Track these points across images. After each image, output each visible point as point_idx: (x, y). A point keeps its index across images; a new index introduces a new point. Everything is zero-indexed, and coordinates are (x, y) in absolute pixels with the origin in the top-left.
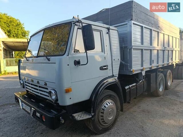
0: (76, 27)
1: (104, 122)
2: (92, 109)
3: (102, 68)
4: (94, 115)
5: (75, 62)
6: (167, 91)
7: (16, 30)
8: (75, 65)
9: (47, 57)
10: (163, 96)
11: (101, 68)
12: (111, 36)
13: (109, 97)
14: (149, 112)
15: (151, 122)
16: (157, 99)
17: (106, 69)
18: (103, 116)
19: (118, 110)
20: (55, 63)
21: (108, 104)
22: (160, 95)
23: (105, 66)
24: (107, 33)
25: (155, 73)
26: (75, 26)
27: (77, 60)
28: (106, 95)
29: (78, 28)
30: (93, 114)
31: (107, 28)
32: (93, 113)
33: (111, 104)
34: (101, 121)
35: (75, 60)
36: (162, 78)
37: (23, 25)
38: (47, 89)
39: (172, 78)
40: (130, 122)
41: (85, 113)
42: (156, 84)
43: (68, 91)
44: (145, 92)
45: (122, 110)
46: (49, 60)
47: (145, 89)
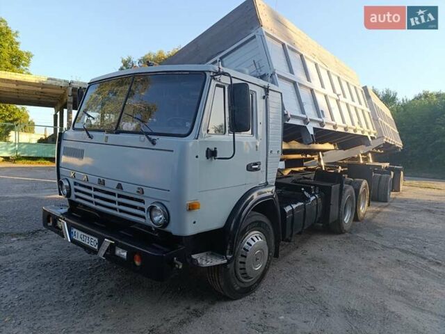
0: (214, 83)
1: (245, 276)
2: (229, 247)
3: (251, 167)
4: (231, 258)
5: (207, 152)
6: (358, 223)
8: (208, 158)
9: (150, 136)
10: (350, 233)
11: (249, 168)
12: (270, 104)
13: (258, 226)
14: (324, 262)
15: (330, 281)
16: (338, 237)
17: (256, 169)
18: (244, 263)
19: (271, 254)
20: (172, 151)
21: (255, 239)
22: (346, 231)
23: (256, 164)
24: (263, 97)
25: (339, 184)
26: (213, 80)
27: (212, 148)
28: (254, 220)
29: (217, 85)
30: (229, 257)
31: (264, 87)
32: (230, 255)
33: (260, 240)
34: (239, 272)
35: (208, 149)
36: (352, 195)
37: (17, 36)
38: (142, 201)
39: (367, 197)
40: (289, 279)
41: (212, 254)
42: (340, 207)
43: (192, 207)
44: (318, 222)
45: (276, 255)
46: (153, 142)
47: (319, 216)
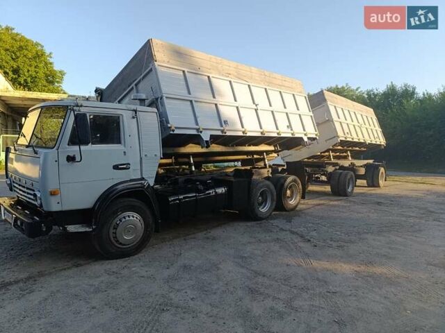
2: (94, 220)
3: (118, 167)
5: (67, 157)
7: (33, 69)
8: (69, 162)
11: (116, 167)
13: (133, 209)
17: (125, 168)
20: (40, 158)
23: (124, 165)
24: (133, 118)
26: (72, 111)
27: (71, 155)
28: (126, 204)
30: (94, 227)
31: (132, 110)
36: (268, 188)
37: (51, 57)
38: (34, 190)
39: (300, 191)
43: (53, 194)
46: (37, 153)
